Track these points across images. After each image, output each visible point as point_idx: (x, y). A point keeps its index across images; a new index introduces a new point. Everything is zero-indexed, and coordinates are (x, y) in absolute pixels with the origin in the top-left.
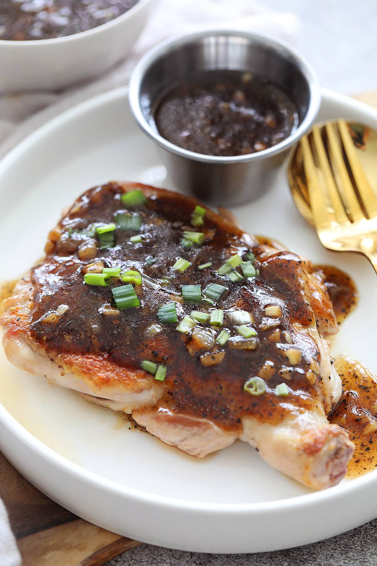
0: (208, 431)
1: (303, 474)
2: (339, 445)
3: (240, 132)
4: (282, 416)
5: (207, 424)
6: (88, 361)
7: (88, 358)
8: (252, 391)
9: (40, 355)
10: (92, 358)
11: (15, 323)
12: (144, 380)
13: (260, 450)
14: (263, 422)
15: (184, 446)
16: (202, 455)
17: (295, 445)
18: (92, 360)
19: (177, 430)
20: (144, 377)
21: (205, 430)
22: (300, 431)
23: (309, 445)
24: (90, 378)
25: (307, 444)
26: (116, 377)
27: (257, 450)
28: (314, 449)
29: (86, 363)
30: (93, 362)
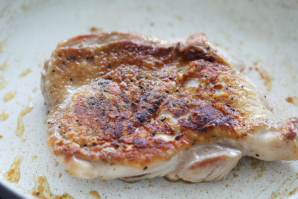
0: (227, 160)
1: (294, 152)
5: (224, 156)
7: (128, 151)
11: (67, 150)
12: (170, 150)
15: (211, 178)
16: (225, 177)
17: (281, 139)
18: (131, 152)
19: (207, 168)
20: (168, 149)
21: (225, 160)
22: (277, 130)
23: (288, 134)
24: (137, 163)
25: (287, 134)
26: (152, 155)
27: (258, 155)
28: (293, 135)
29: (129, 155)
30: (133, 153)
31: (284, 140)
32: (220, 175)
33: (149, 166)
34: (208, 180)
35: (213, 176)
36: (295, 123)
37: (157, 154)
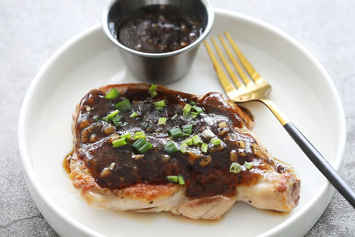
0: (222, 202)
1: (283, 204)
2: (294, 182)
3: (170, 38)
4: (257, 178)
5: (220, 198)
6: (138, 188)
7: (137, 187)
8: (235, 171)
9: (108, 195)
10: (139, 186)
11: (84, 184)
12: (174, 187)
13: (252, 201)
14: (249, 185)
15: (207, 217)
16: (219, 217)
17: (272, 190)
18: (139, 187)
19: (204, 207)
20: (173, 186)
21: (219, 202)
22: (270, 182)
23: (280, 187)
24: (144, 197)
25: (278, 187)
26: (158, 191)
27: (250, 202)
28: (283, 188)
29: (138, 190)
30: (141, 188)
31: (275, 191)
32: (215, 215)
33: (155, 201)
34: (204, 218)
35: (209, 215)
36: (288, 178)
37: (163, 190)
